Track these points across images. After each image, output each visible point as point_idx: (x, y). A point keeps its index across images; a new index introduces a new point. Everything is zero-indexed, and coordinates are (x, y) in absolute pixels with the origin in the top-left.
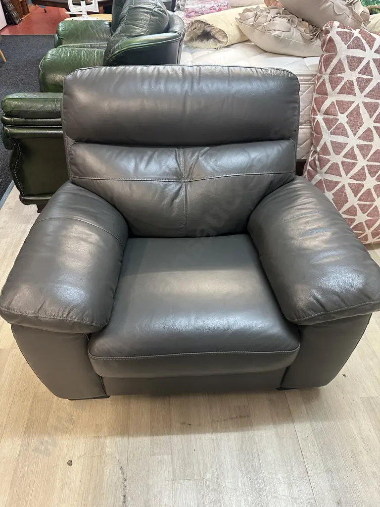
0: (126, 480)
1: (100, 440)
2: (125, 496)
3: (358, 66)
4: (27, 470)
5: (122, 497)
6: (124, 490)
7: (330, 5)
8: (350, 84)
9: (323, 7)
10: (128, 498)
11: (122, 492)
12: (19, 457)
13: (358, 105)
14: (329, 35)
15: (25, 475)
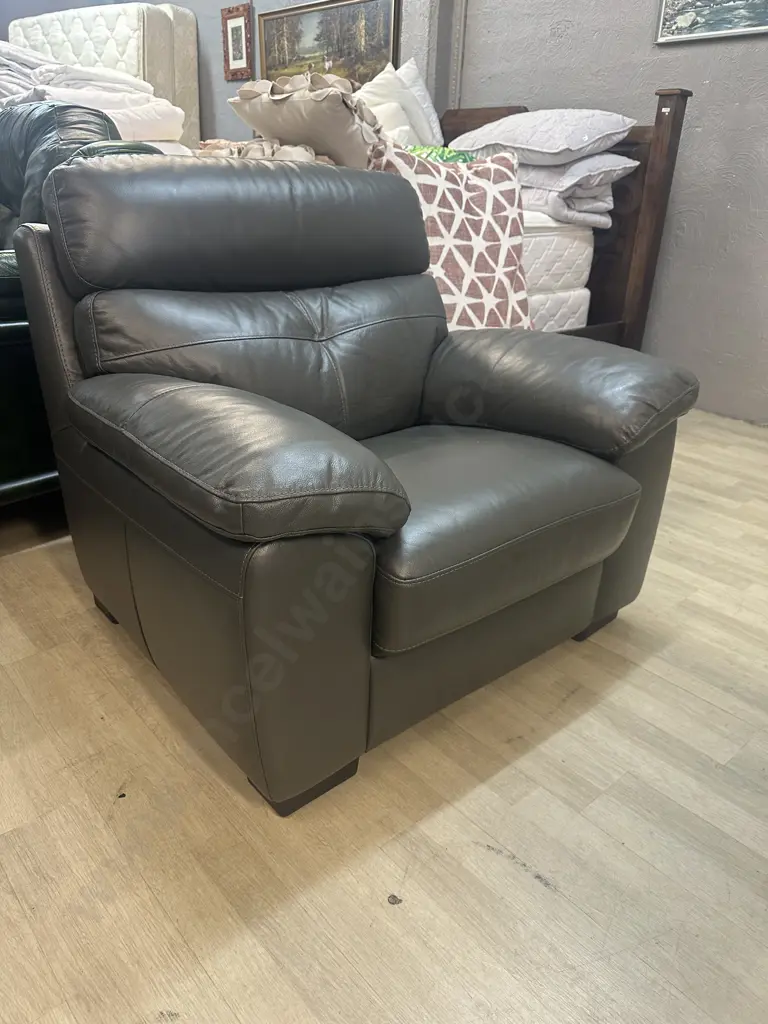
0: (514, 857)
1: (409, 836)
2: (538, 877)
3: (435, 196)
4: (323, 967)
5: (537, 881)
6: (527, 871)
7: (357, 129)
8: (432, 222)
9: (350, 130)
10: (547, 875)
11: (529, 874)
12: (278, 962)
13: (450, 250)
14: (384, 160)
15: (328, 977)
